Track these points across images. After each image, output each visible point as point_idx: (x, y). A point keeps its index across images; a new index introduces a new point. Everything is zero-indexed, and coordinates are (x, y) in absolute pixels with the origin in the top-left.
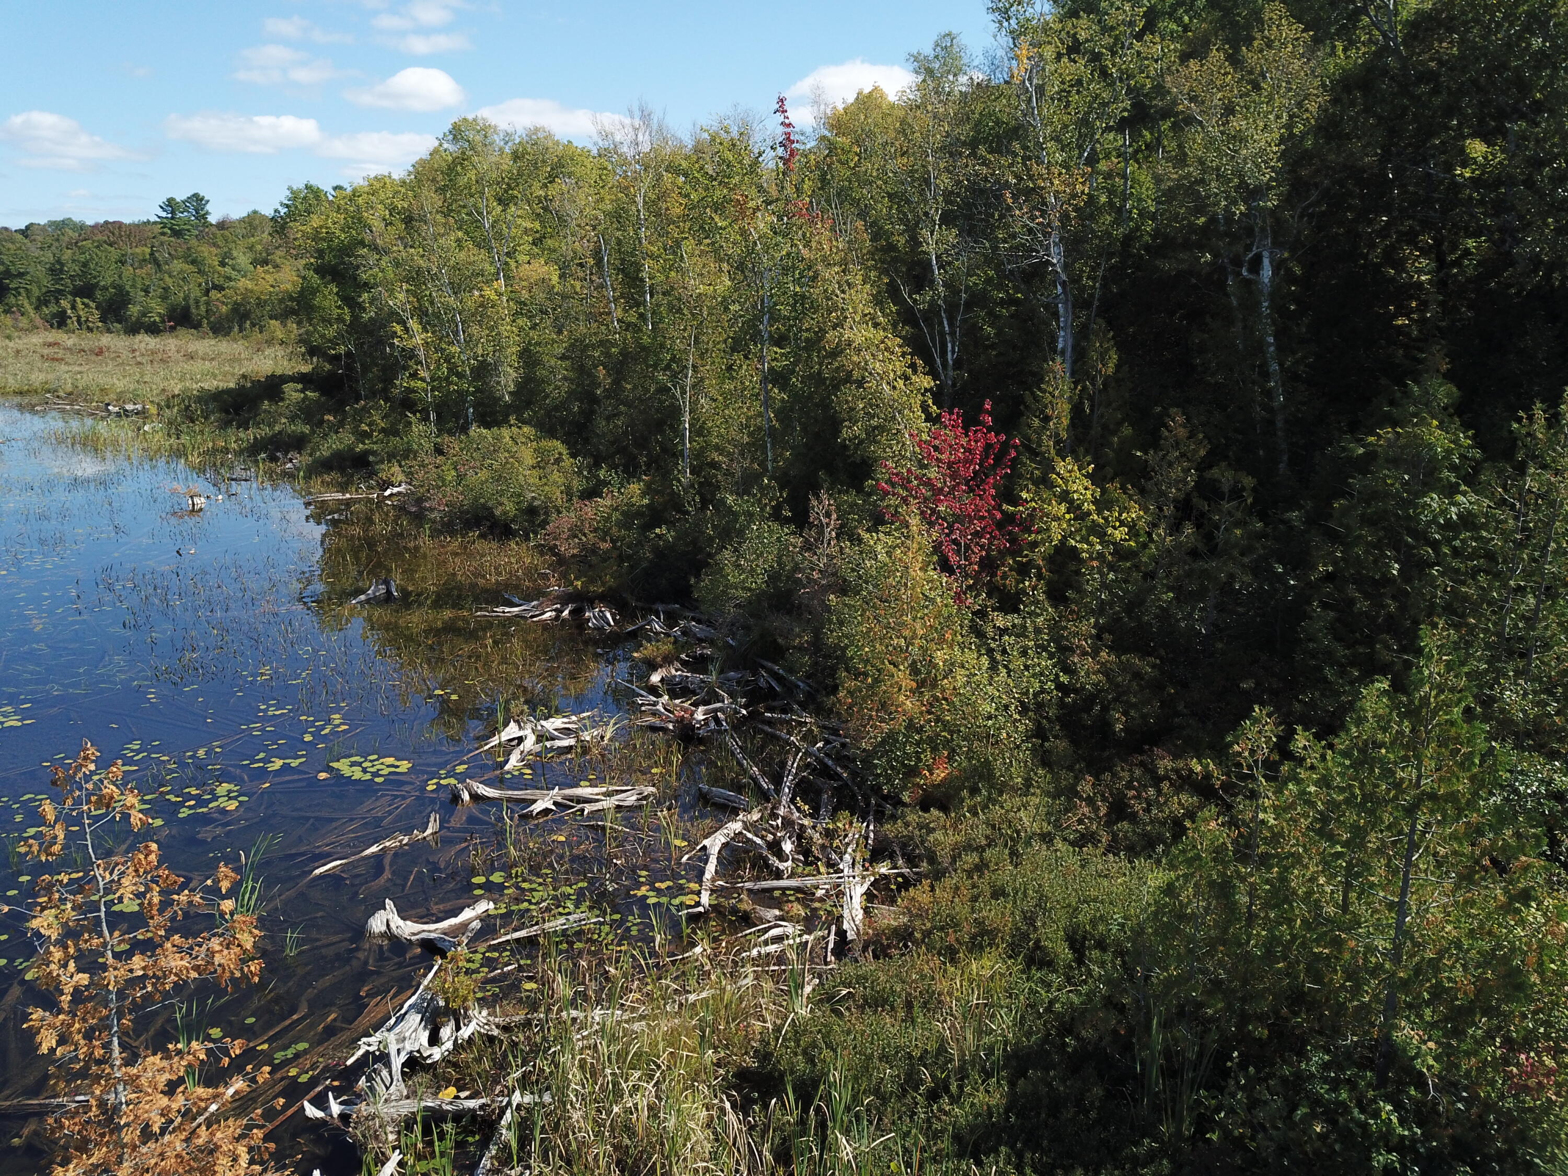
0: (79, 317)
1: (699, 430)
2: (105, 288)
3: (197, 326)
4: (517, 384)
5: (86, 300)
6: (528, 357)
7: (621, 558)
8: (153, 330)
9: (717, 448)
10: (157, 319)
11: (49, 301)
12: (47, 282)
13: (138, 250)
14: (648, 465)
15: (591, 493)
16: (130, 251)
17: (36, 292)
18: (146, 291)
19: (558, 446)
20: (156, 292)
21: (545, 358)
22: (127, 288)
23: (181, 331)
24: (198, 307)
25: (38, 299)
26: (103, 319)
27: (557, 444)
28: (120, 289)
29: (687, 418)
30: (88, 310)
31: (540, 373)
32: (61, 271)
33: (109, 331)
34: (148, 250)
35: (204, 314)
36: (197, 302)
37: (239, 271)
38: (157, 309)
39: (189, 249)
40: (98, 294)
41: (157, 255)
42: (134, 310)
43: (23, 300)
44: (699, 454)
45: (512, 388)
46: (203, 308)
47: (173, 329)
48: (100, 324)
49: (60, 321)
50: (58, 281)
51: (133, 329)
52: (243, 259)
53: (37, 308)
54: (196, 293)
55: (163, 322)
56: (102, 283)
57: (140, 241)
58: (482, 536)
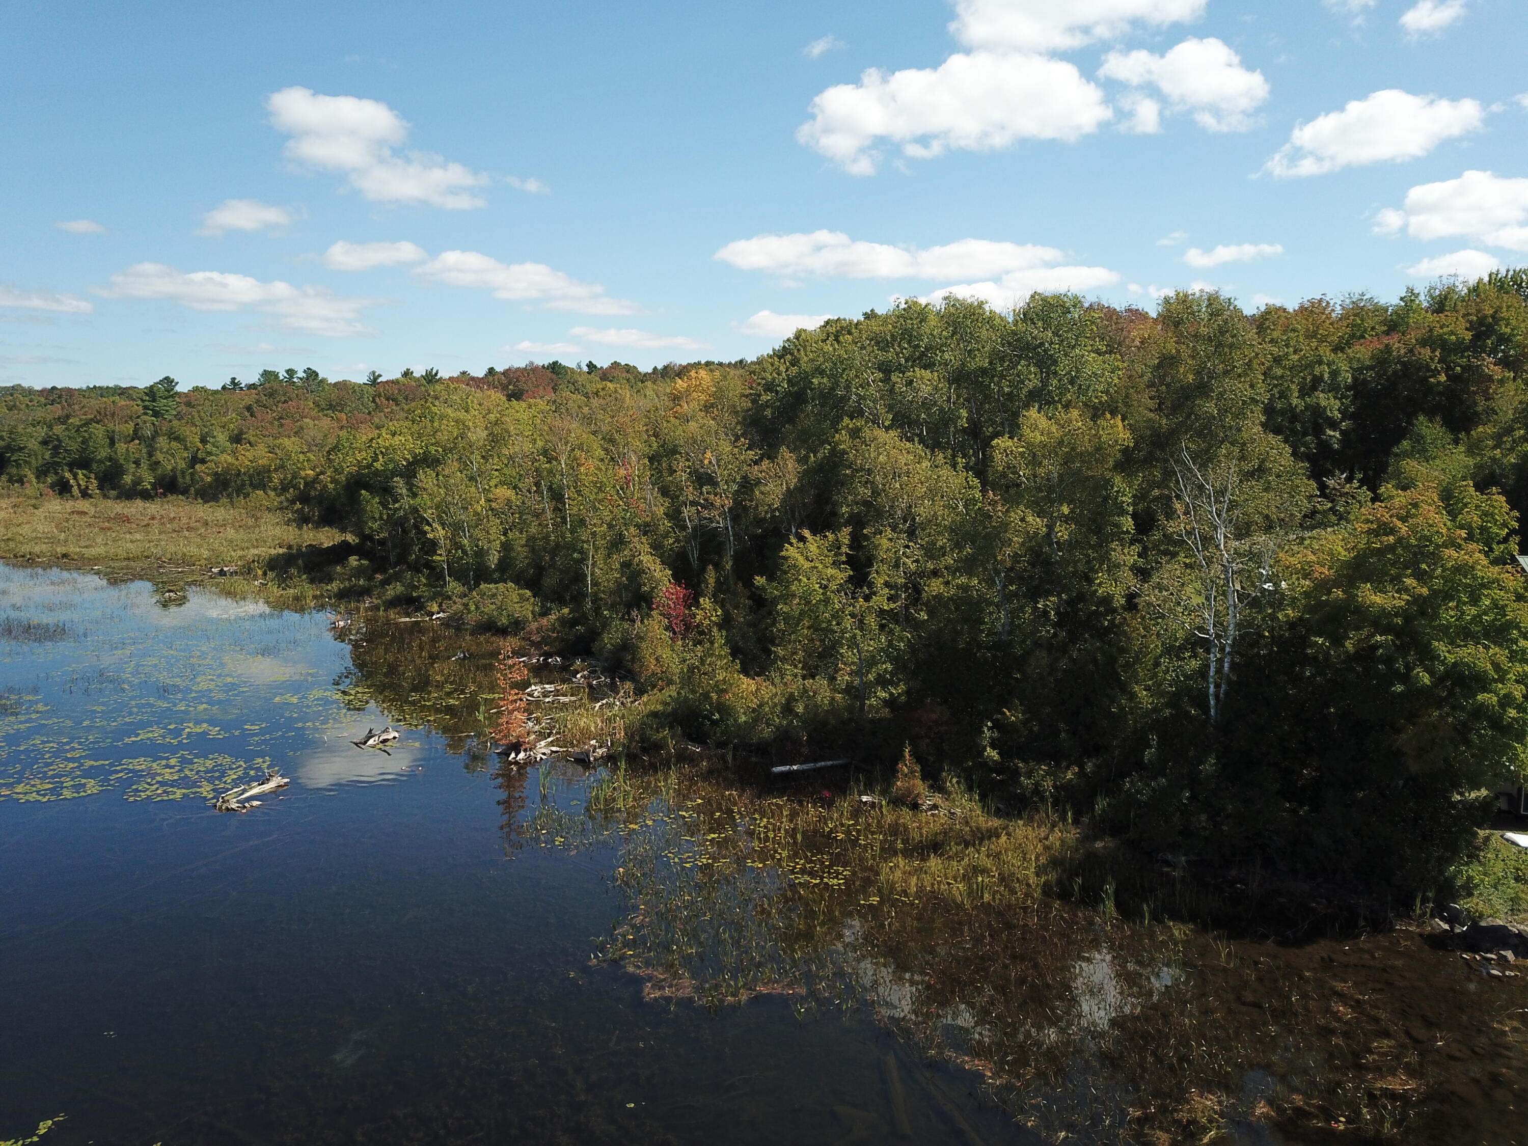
0: (81, 486)
1: (595, 584)
2: (101, 462)
3: (185, 492)
4: (499, 560)
5: (84, 471)
6: (506, 547)
7: (563, 641)
8: (146, 496)
9: (603, 592)
10: (149, 487)
11: (49, 472)
12: (44, 454)
13: (122, 427)
14: (571, 600)
15: (545, 613)
17: (36, 464)
18: (138, 465)
19: (528, 593)
20: (146, 464)
21: (515, 547)
22: (121, 461)
23: (171, 497)
24: (184, 477)
25: (39, 470)
26: (100, 487)
27: (527, 591)
28: (115, 462)
29: (589, 579)
30: (88, 480)
31: (513, 554)
33: (105, 497)
35: (190, 483)
36: (183, 473)
37: (217, 447)
38: (148, 480)
39: (172, 428)
40: (95, 466)
41: (142, 431)
42: (128, 479)
43: (25, 470)
44: (595, 594)
45: (496, 561)
46: (188, 478)
47: (164, 495)
48: (98, 491)
49: (63, 489)
50: (54, 454)
51: (126, 496)
52: (222, 437)
53: (39, 478)
54: (182, 465)
55: (154, 490)
56: (98, 458)
57: (122, 419)
58: (492, 635)
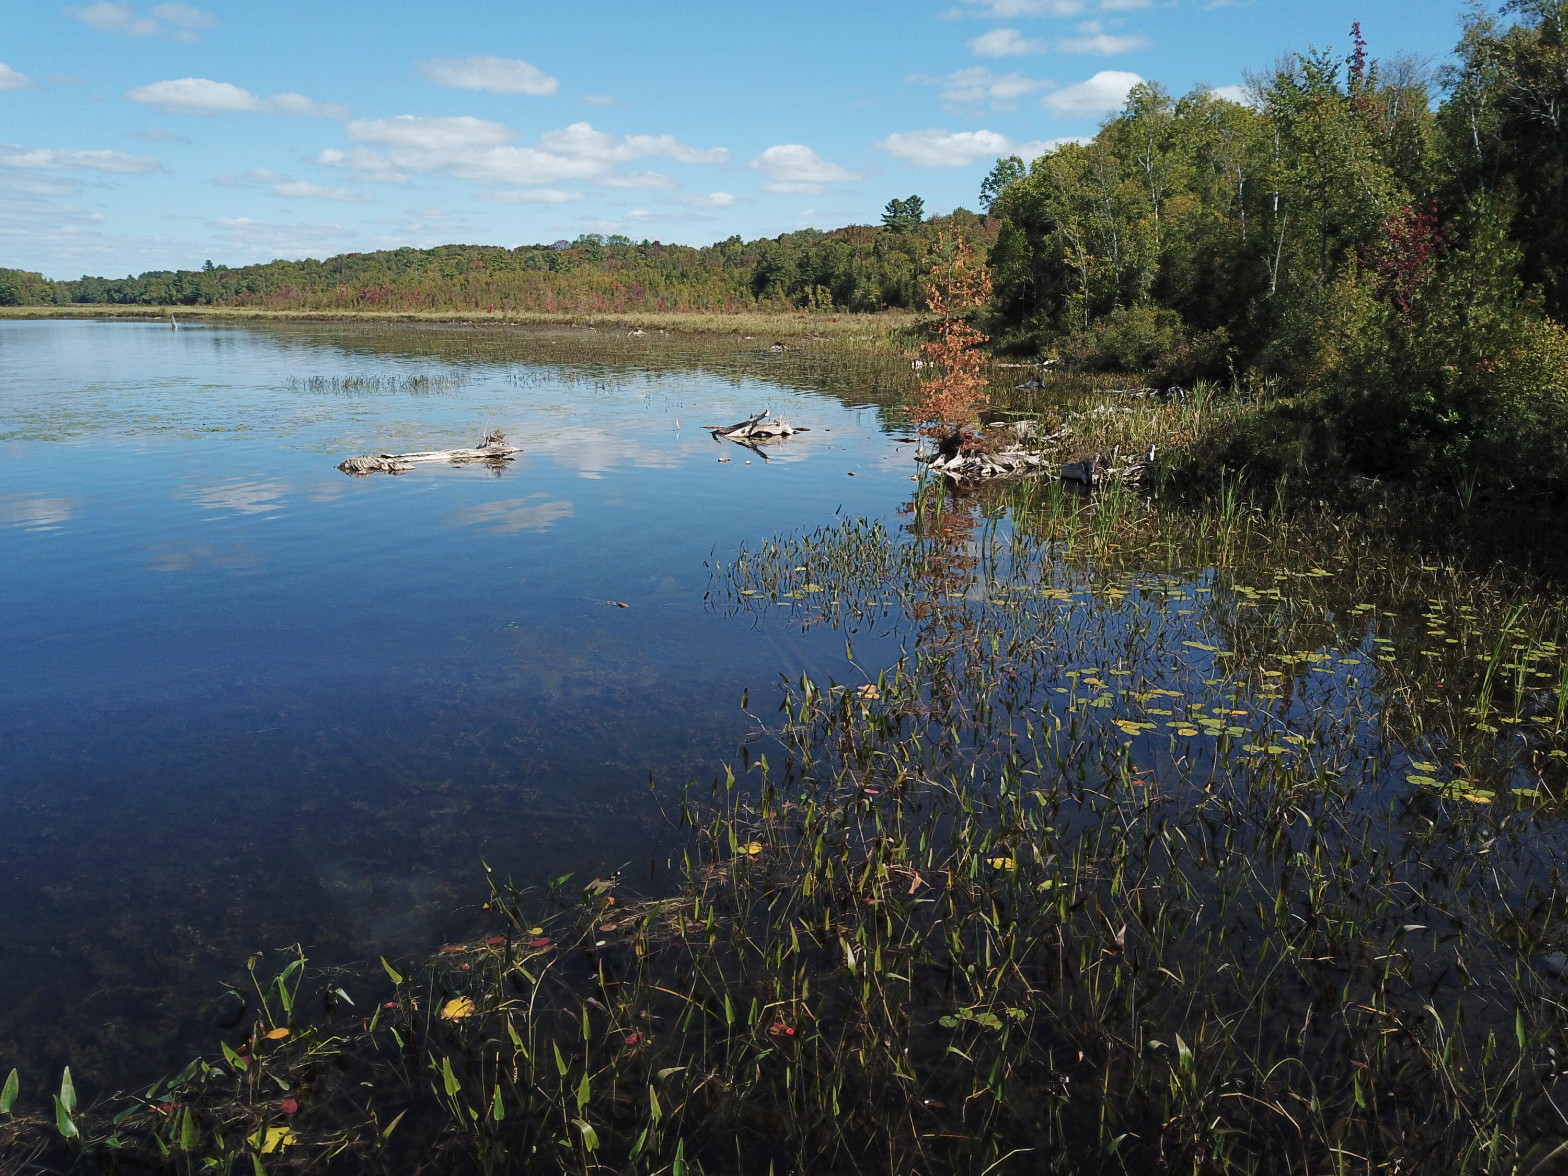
0: (817, 300)
2: (838, 277)
5: (823, 287)
8: (871, 309)
10: (875, 300)
11: (797, 289)
12: (796, 273)
13: (865, 245)
16: (859, 246)
17: (788, 283)
18: (869, 279)
20: (875, 278)
22: (855, 275)
23: (892, 309)
24: (907, 290)
25: (789, 288)
26: (835, 301)
28: (849, 276)
30: (824, 294)
32: (807, 263)
33: (838, 311)
34: (872, 245)
35: (911, 295)
36: (907, 285)
38: (876, 292)
39: (905, 241)
40: (832, 281)
41: (880, 248)
42: (858, 293)
43: (778, 288)
46: (910, 290)
47: (886, 308)
48: (832, 306)
49: (803, 304)
50: (804, 272)
51: (855, 310)
53: (787, 295)
54: (907, 277)
55: (879, 302)
56: (837, 273)
57: (867, 238)
